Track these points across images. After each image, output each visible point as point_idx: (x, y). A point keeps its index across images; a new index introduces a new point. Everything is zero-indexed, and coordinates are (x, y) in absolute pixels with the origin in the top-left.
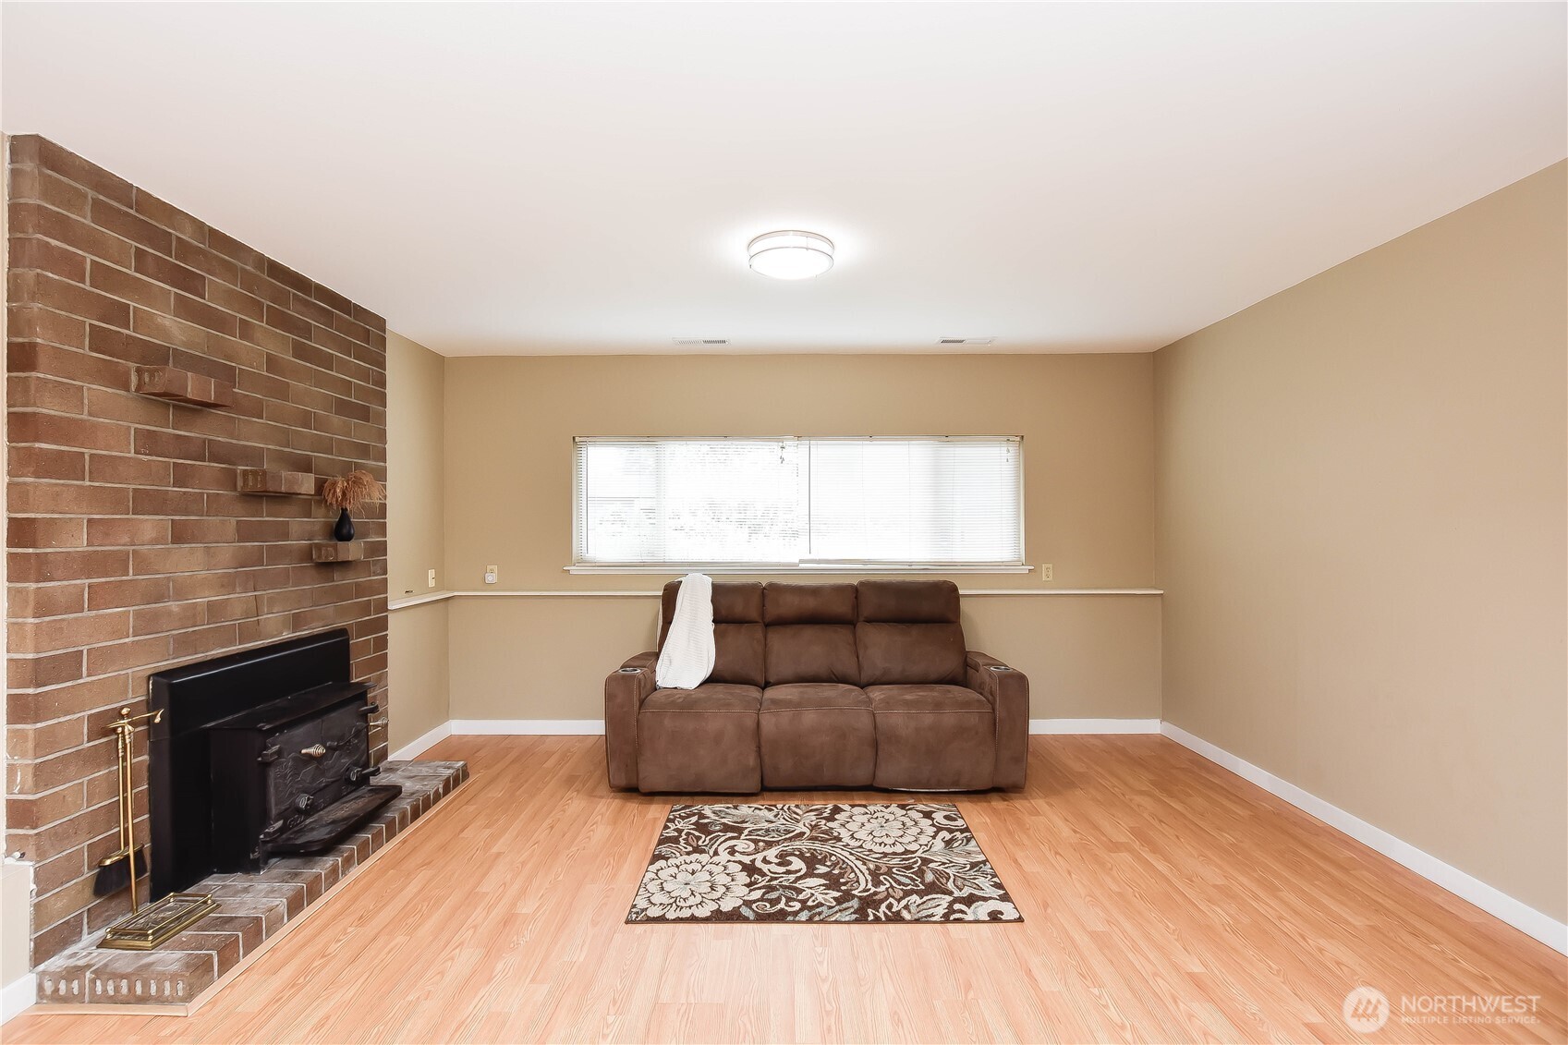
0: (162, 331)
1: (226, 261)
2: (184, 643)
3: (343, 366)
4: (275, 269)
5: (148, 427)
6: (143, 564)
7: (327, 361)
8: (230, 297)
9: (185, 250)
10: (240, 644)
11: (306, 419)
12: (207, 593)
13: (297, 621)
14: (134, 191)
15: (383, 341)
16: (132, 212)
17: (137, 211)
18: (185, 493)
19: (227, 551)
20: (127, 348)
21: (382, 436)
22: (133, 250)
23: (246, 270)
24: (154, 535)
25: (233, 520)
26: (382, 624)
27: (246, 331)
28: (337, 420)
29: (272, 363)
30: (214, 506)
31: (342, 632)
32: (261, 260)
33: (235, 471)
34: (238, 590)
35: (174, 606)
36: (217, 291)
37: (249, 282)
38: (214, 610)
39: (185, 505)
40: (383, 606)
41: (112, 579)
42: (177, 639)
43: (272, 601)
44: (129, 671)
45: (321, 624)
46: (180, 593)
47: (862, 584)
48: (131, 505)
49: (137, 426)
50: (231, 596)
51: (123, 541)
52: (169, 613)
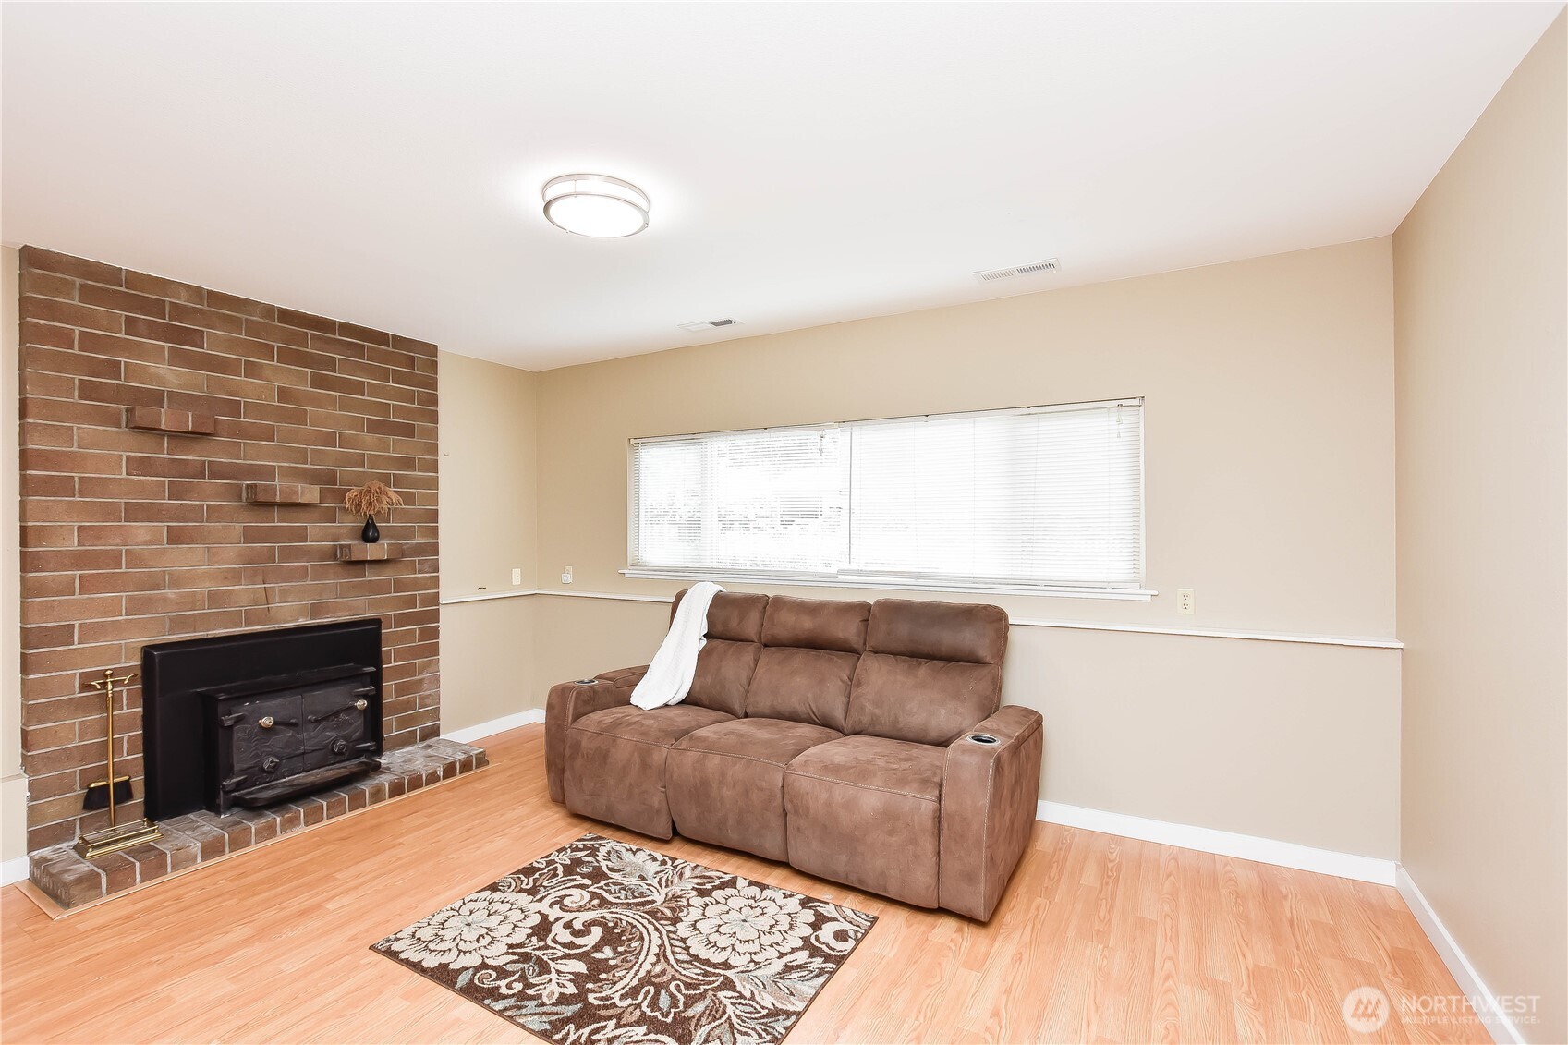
0: (159, 379)
1: (228, 315)
2: (177, 623)
3: (375, 390)
4: (286, 316)
5: (141, 454)
6: (134, 560)
7: (358, 388)
8: (232, 345)
9: (178, 311)
10: (246, 626)
11: (329, 440)
12: (207, 584)
13: (316, 610)
14: (124, 274)
15: (434, 365)
16: (123, 289)
17: (126, 288)
18: (181, 504)
19: (232, 552)
20: (118, 394)
21: (433, 449)
22: (123, 318)
23: (252, 321)
24: (148, 538)
25: (238, 526)
26: (435, 616)
27: (251, 370)
28: (369, 438)
29: (284, 394)
30: (215, 514)
31: (377, 622)
32: (269, 311)
33: (240, 487)
34: (243, 582)
35: (170, 594)
36: (215, 342)
37: (253, 329)
38: (213, 598)
39: (182, 514)
40: (435, 599)
41: (104, 571)
42: (172, 620)
43: (284, 594)
44: (123, 642)
45: (347, 613)
46: (176, 582)
47: (879, 603)
48: (123, 515)
49: (128, 454)
50: (236, 587)
51: (116, 542)
52: (165, 599)
